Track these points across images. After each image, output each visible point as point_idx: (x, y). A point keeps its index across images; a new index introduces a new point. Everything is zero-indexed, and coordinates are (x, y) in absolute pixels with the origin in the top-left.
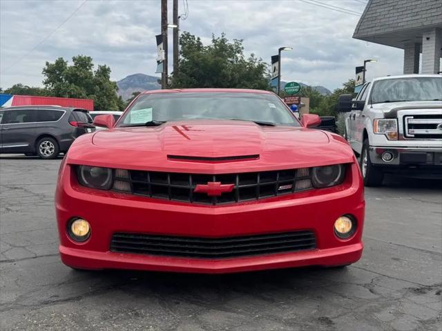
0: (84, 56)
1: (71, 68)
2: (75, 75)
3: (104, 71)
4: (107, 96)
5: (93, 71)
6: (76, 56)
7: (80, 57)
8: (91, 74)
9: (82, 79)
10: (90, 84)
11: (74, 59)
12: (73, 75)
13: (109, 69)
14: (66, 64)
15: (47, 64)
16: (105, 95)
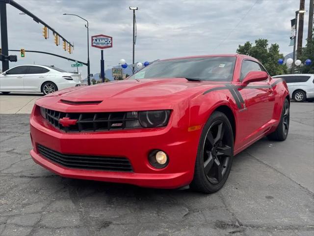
0: (263, 39)
1: (254, 47)
2: (256, 52)
3: (275, 48)
4: (276, 64)
5: (268, 48)
6: (258, 39)
7: (260, 40)
8: (266, 50)
9: (260, 54)
10: (265, 57)
11: (256, 42)
12: (254, 52)
13: (278, 46)
14: (251, 45)
15: (240, 46)
16: (274, 62)
